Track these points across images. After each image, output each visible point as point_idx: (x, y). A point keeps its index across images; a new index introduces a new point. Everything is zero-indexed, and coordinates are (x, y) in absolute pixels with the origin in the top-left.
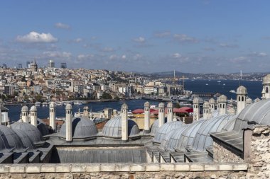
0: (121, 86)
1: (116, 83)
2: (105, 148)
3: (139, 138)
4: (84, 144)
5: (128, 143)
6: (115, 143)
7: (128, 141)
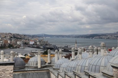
0: (18, 41)
1: (16, 39)
2: (30, 72)
3: (46, 67)
4: (19, 70)
5: (41, 69)
6: (35, 69)
7: (41, 68)
